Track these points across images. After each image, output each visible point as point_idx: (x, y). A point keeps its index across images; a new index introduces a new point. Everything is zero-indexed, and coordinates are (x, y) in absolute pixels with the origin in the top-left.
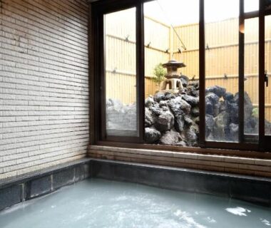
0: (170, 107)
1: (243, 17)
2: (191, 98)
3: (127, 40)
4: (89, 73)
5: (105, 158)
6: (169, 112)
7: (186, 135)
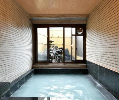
0: (53, 53)
1: (72, 35)
2: (56, 50)
3: (44, 36)
4: (33, 44)
5: (39, 68)
6: (53, 54)
7: (56, 60)
